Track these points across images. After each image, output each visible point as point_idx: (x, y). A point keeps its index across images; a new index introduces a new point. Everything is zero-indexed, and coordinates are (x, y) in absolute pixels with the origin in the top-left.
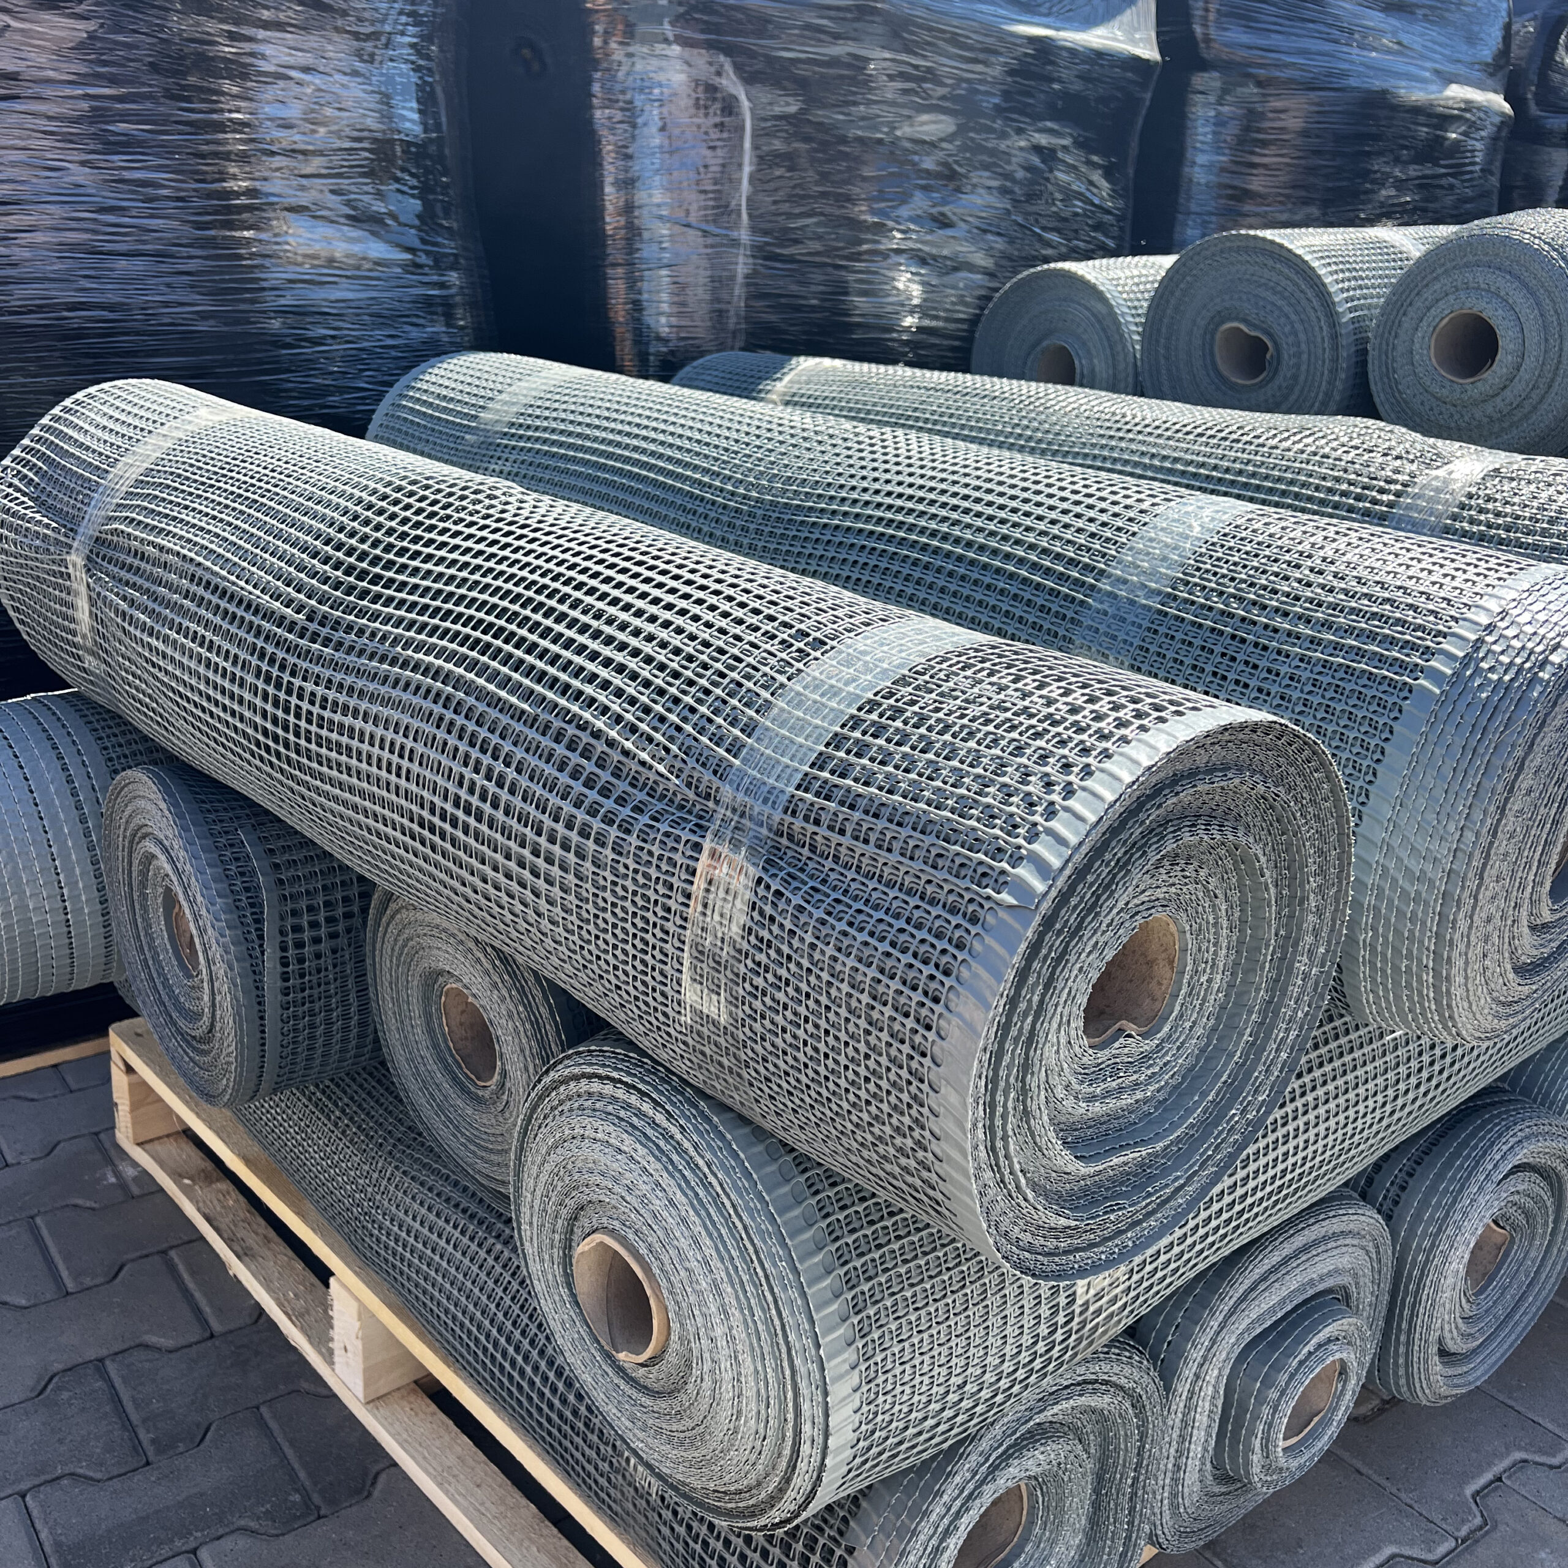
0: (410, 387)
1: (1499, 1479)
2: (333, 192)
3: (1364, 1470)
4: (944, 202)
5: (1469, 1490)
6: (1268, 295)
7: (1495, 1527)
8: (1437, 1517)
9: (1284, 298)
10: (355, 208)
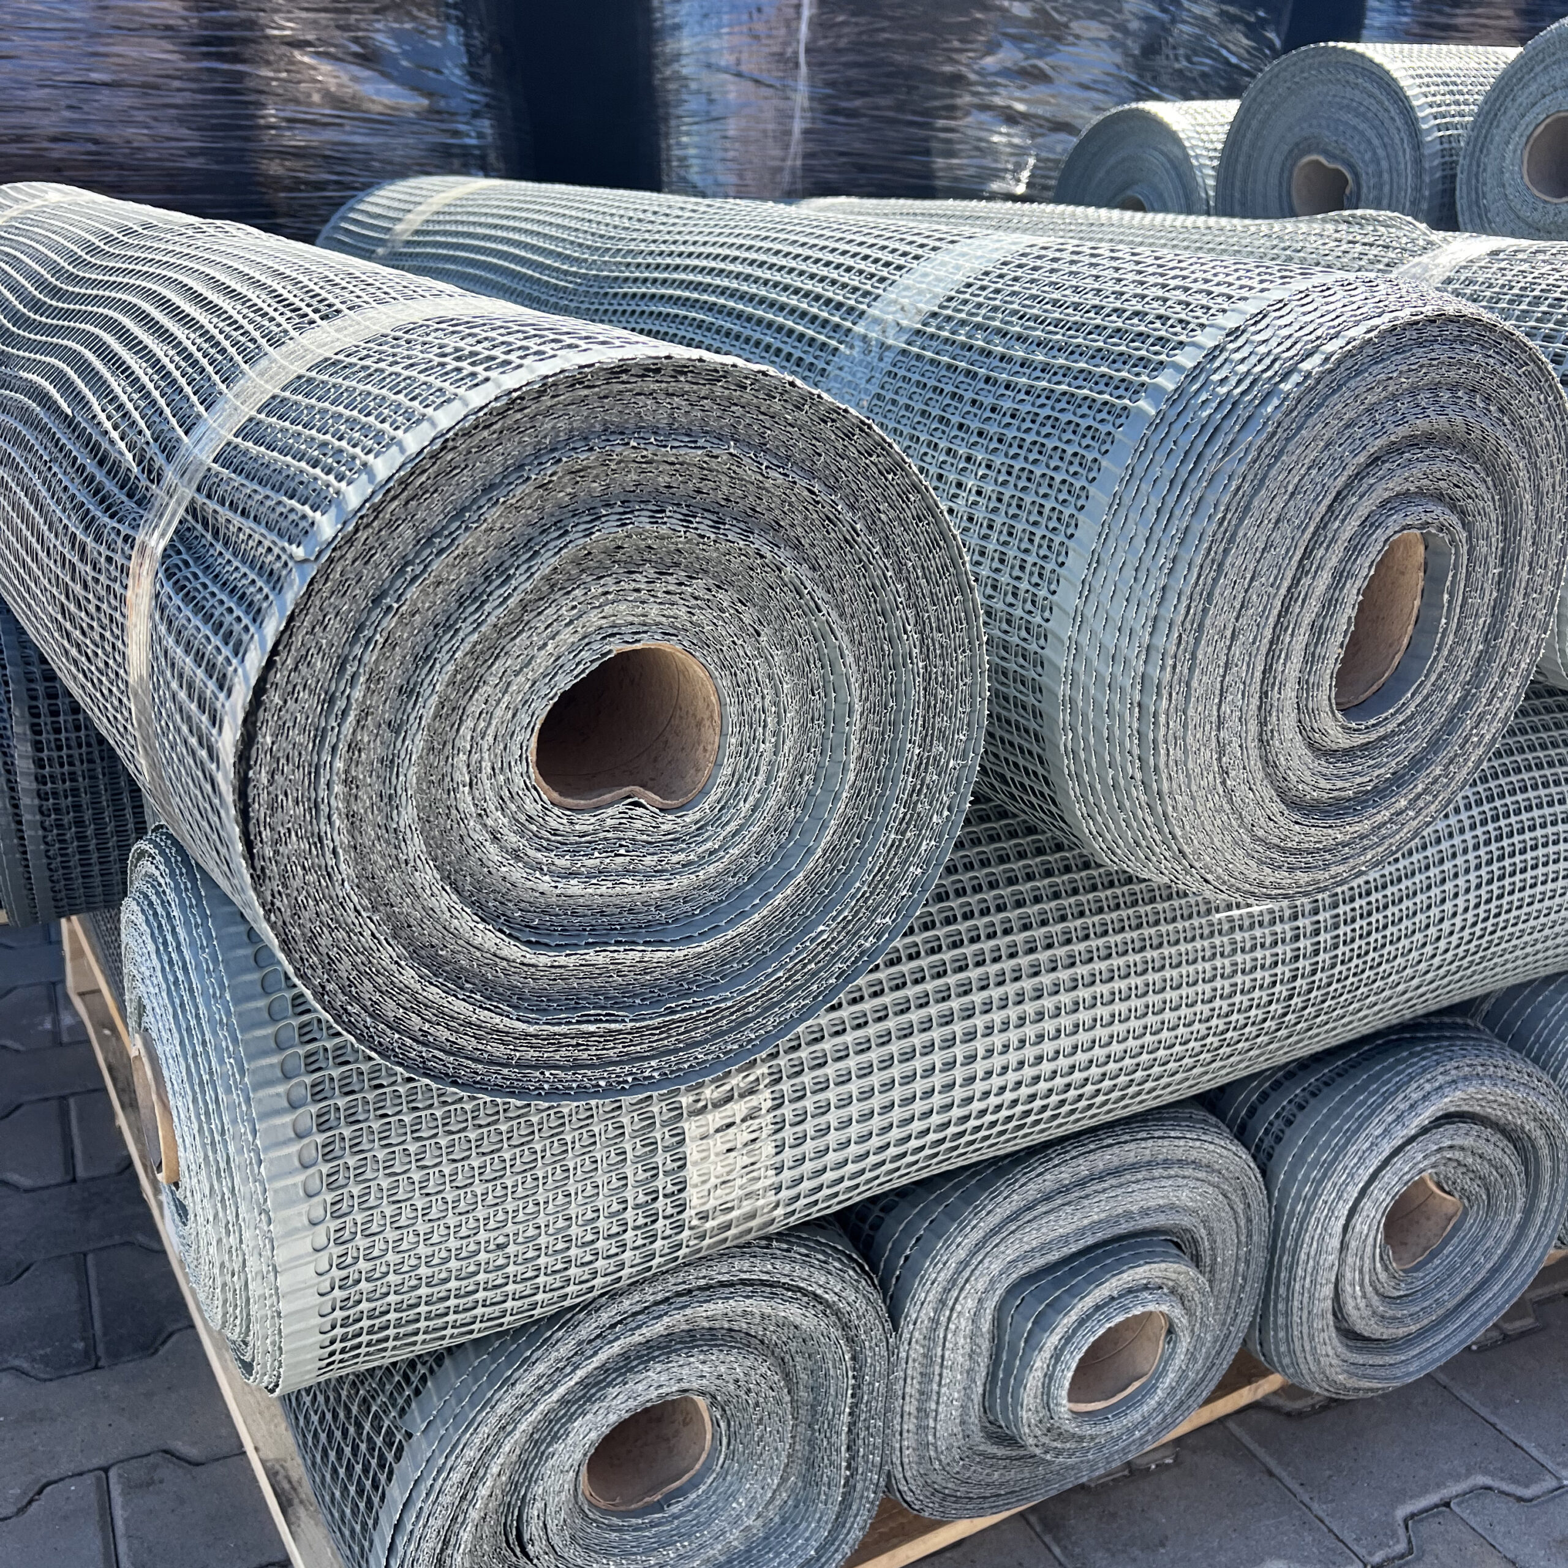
0: (353, 210)
1: (1447, 1505)
2: (339, 27)
3: (1277, 1470)
4: (1040, 55)
5: (1401, 1512)
6: (1348, 117)
7: (1419, 1559)
8: (1349, 1537)
9: (1366, 120)
10: (363, 46)
